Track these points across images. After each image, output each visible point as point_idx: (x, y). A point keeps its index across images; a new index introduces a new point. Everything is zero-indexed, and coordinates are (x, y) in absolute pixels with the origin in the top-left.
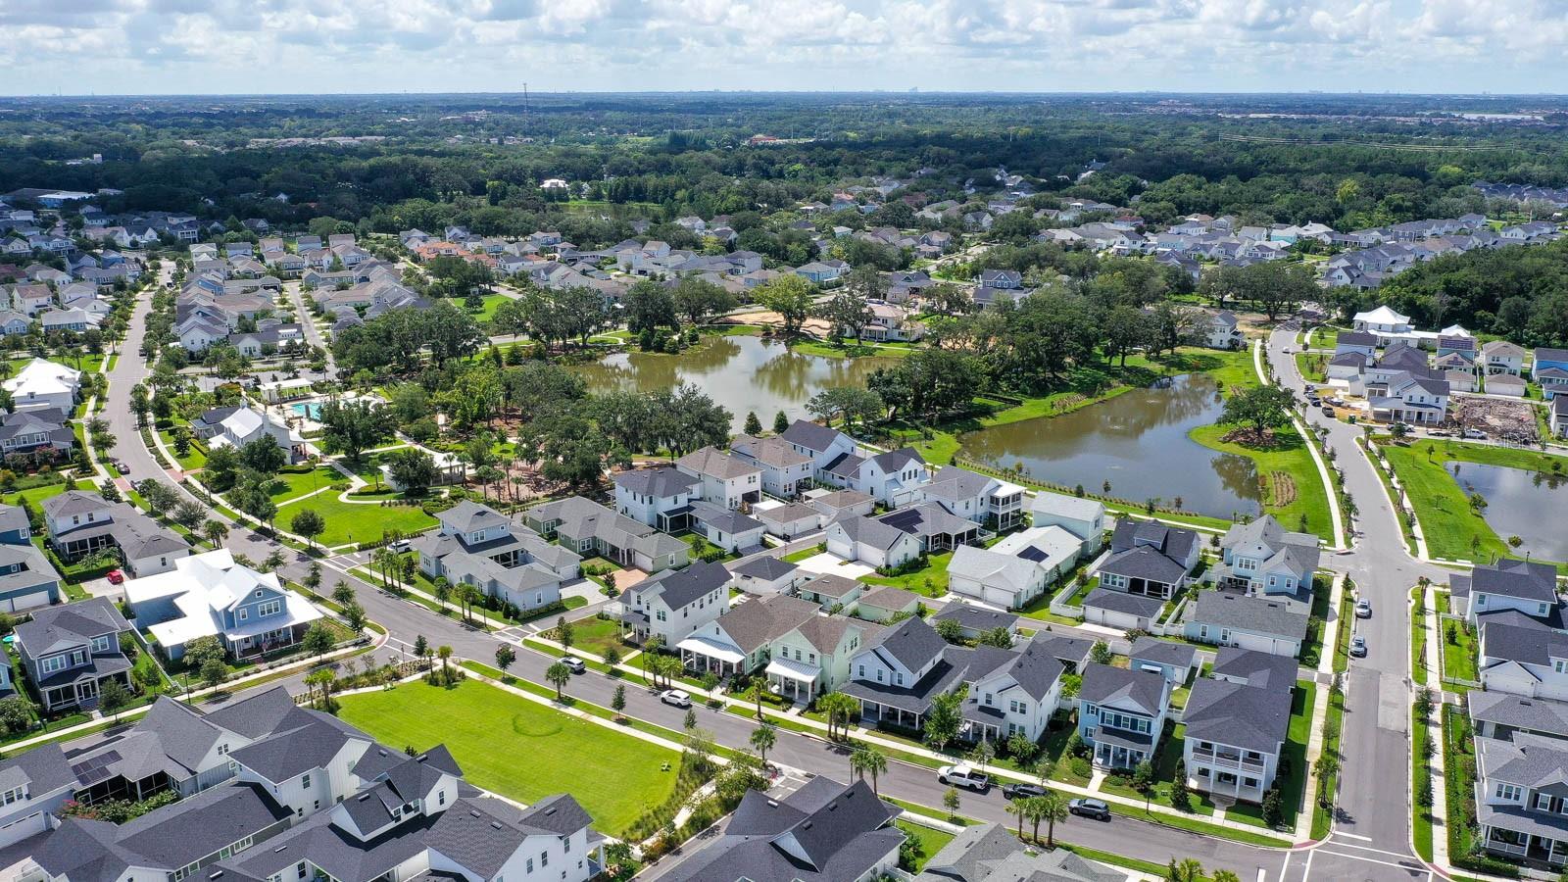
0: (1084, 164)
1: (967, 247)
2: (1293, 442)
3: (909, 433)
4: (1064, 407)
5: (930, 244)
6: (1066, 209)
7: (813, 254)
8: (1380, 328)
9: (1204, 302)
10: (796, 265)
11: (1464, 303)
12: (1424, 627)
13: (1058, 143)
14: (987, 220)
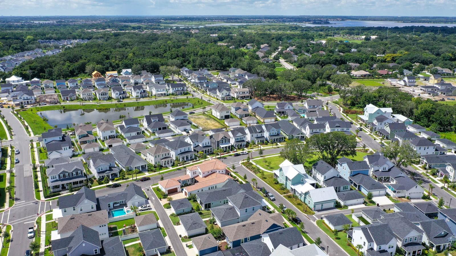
8: (14, 81)
11: (36, 72)
12: (34, 151)
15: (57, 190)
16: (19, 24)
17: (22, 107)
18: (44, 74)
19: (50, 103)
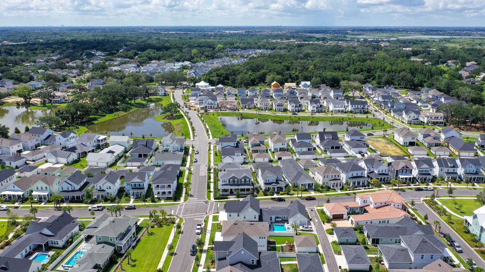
0: (121, 47)
1: (85, 74)
2: (181, 117)
3: (71, 128)
4: (118, 115)
5: (72, 73)
6: (116, 60)
7: (31, 79)
8: (202, 87)
9: (157, 84)
10: (26, 82)
11: (222, 79)
12: (210, 153)
13: (112, 42)
14: (91, 65)
15: (225, 193)
16: (213, 33)
17: (206, 111)
18: (228, 81)
19: (230, 109)
